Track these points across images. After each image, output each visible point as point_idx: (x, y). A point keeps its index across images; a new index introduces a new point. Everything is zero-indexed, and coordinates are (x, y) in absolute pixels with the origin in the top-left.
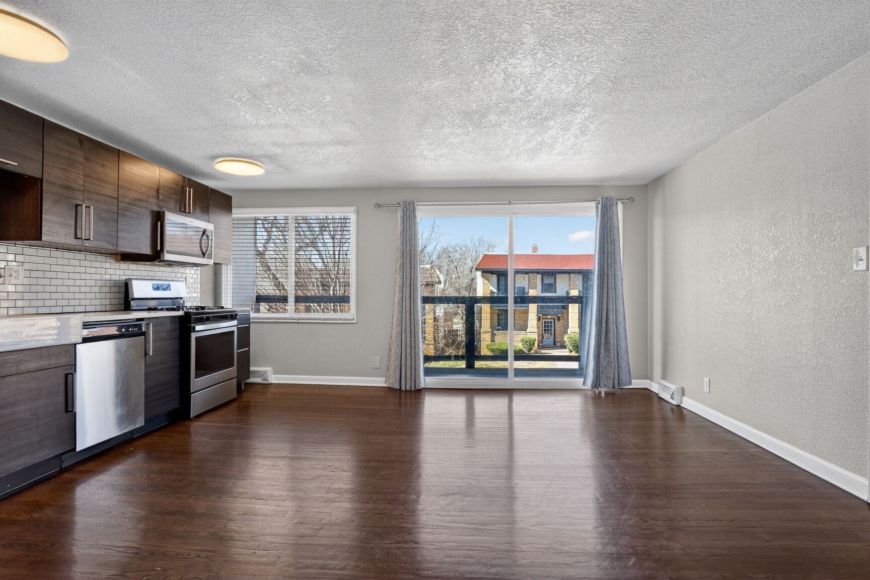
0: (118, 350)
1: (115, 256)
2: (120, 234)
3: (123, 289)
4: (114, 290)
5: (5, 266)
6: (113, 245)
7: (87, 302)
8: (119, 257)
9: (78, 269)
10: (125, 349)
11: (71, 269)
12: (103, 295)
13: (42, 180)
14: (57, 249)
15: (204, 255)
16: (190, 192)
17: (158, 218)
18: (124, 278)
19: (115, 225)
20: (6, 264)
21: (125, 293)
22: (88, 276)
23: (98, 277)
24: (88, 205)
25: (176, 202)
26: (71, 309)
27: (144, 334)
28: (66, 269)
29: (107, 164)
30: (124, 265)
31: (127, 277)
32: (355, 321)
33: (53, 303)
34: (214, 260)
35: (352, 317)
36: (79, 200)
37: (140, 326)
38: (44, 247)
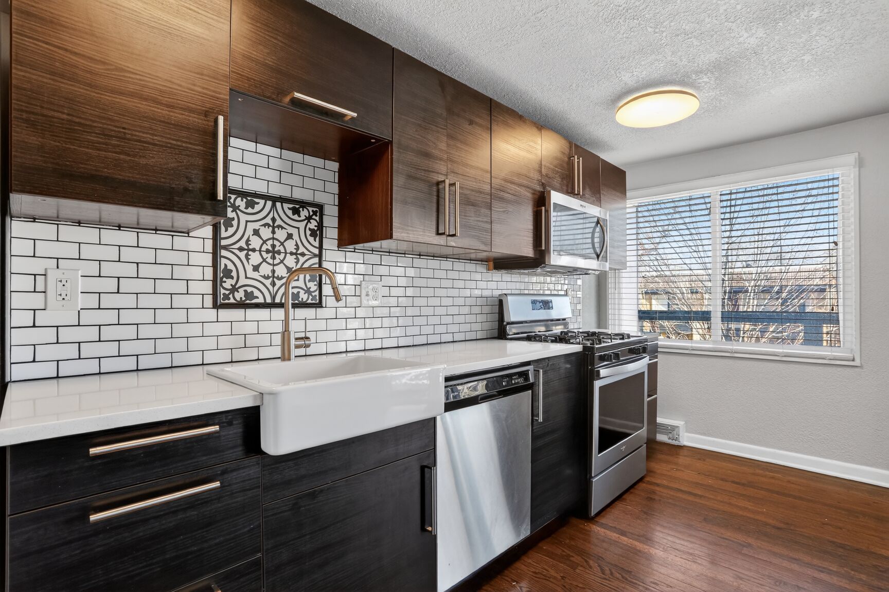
0: (497, 419)
1: (487, 263)
2: (496, 227)
3: (496, 309)
4: (486, 309)
5: (361, 281)
6: (486, 244)
7: (455, 328)
8: (491, 264)
9: (445, 283)
10: (505, 415)
11: (436, 283)
12: (472, 318)
13: (391, 142)
14: (420, 255)
15: (598, 256)
16: (578, 162)
17: (541, 201)
18: (497, 293)
19: (488, 212)
20: (362, 280)
21: (499, 313)
22: (455, 292)
23: (467, 293)
24: (451, 182)
25: (563, 179)
26: (436, 339)
27: (531, 387)
28: (432, 283)
29: (477, 120)
30: (497, 275)
31: (500, 292)
32: (857, 362)
33: (416, 330)
34: (609, 264)
35: (850, 356)
36: (442, 174)
37: (525, 375)
38: (405, 254)
